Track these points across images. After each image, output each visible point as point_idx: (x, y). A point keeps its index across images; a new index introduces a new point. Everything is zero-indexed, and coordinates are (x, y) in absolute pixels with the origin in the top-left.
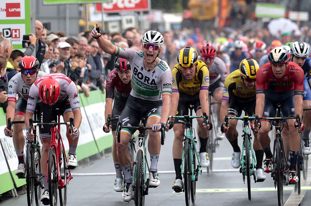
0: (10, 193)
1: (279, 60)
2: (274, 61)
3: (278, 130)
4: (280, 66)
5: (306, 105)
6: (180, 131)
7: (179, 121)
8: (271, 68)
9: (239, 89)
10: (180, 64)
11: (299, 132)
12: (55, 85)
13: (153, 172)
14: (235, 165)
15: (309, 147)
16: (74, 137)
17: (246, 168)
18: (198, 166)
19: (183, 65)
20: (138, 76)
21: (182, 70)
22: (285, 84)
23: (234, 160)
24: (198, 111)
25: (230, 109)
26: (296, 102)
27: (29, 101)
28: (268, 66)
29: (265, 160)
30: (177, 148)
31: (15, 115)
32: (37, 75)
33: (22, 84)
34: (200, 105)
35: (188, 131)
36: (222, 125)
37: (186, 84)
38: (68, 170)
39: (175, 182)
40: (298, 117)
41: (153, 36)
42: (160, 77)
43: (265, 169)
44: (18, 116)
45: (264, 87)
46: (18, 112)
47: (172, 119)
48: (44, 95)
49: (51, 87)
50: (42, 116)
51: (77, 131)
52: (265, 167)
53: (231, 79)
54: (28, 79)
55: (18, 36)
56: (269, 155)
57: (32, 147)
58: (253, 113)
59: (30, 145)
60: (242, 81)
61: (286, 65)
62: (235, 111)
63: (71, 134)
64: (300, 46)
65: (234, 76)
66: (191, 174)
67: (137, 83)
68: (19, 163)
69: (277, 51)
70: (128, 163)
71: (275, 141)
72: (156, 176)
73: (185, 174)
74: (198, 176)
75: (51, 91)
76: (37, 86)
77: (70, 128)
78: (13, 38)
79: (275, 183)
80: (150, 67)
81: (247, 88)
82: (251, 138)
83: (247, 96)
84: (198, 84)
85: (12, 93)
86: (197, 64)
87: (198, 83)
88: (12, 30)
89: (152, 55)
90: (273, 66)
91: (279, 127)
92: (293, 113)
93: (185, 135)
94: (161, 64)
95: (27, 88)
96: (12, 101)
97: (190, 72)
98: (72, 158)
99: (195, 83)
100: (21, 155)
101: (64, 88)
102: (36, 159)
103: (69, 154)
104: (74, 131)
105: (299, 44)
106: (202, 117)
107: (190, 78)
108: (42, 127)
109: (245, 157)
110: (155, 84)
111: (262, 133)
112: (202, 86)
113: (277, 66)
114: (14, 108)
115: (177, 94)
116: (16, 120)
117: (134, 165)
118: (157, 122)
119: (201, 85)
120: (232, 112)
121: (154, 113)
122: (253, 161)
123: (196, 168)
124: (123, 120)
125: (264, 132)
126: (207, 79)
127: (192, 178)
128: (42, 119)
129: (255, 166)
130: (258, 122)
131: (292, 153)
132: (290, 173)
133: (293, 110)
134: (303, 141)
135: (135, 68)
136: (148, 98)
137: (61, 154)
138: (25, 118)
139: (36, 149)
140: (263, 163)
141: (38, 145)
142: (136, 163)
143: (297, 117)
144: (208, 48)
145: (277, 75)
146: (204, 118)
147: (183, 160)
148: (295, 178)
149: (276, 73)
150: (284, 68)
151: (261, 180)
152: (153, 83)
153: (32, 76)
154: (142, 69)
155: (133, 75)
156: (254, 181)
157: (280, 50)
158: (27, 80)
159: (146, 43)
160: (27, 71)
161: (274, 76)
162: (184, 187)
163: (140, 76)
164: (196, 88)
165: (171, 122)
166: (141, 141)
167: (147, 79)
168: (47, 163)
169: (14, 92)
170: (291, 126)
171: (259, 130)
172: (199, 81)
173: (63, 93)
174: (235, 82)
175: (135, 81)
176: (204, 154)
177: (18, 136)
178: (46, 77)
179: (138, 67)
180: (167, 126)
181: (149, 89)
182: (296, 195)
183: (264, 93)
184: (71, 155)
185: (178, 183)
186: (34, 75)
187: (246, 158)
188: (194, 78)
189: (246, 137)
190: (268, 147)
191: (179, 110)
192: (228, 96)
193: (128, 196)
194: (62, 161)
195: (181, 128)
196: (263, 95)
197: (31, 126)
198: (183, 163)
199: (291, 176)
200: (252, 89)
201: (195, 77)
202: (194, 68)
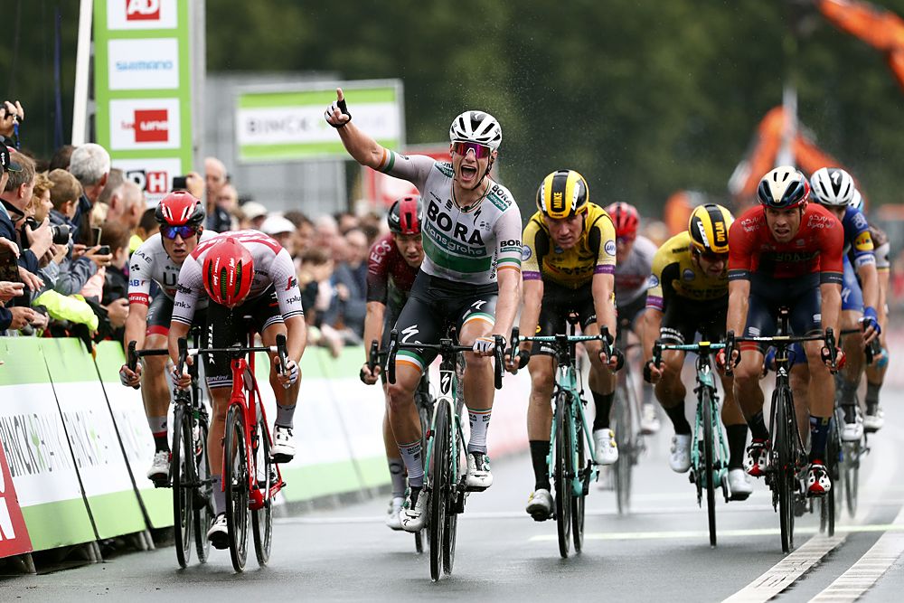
0: (135, 540)
1: (783, 199)
2: (772, 201)
3: (782, 369)
4: (788, 213)
5: (847, 323)
6: (544, 373)
7: (543, 348)
8: (764, 219)
9: (686, 278)
10: (544, 212)
11: (832, 372)
12: (242, 259)
13: (476, 455)
14: (679, 464)
15: (854, 422)
16: (288, 382)
17: (704, 468)
18: (589, 461)
19: (551, 213)
20: (439, 224)
21: (550, 225)
22: (799, 259)
23: (675, 455)
24: (588, 329)
25: (666, 330)
26: (824, 301)
27: (179, 297)
28: (756, 214)
29: (752, 447)
30: (539, 414)
31: (147, 335)
32: (198, 239)
33: (164, 261)
34: (594, 314)
35: (564, 373)
36: (648, 364)
37: (560, 260)
38: (273, 466)
39: (532, 497)
40: (829, 335)
41: (475, 124)
42: (492, 226)
43: (751, 468)
44: (154, 337)
45: (748, 266)
46: (153, 327)
47: (526, 344)
48: (216, 284)
49: (232, 264)
50: (210, 335)
51: (294, 366)
52: (750, 463)
53: (668, 254)
54: (177, 248)
55: (162, 188)
56: (761, 434)
57: (188, 411)
58: (721, 336)
59: (182, 407)
60: (694, 259)
61: (801, 212)
62: (679, 334)
63: (281, 375)
64: (832, 179)
65: (676, 246)
66: (572, 476)
67: (437, 240)
68: (157, 451)
69: (780, 176)
70: (416, 438)
71: (775, 395)
72: (485, 464)
73: (558, 476)
74: (590, 484)
75: (232, 273)
76: (199, 262)
77: (277, 360)
78: (150, 192)
79: (775, 500)
80: (469, 201)
81: (707, 277)
82: (718, 398)
83: (708, 296)
84: (589, 261)
85: (140, 283)
86: (585, 212)
87: (590, 258)
88: (150, 174)
89: (474, 171)
90: (770, 212)
91: (784, 359)
92: (817, 326)
93: (558, 383)
94: (496, 194)
95: (175, 272)
96: (140, 302)
97: (568, 231)
98: (283, 437)
99: (580, 259)
100: (162, 430)
101: (264, 265)
102: (197, 442)
103: (275, 425)
104: (288, 366)
105: (830, 175)
106: (598, 338)
107: (570, 246)
108: (211, 360)
109: (700, 442)
110: (480, 241)
111: (745, 378)
112: (599, 263)
113: (778, 214)
114: (143, 319)
115: (539, 285)
116: (149, 348)
117: (428, 439)
118: (485, 333)
119: (596, 262)
120: (672, 336)
121: (478, 311)
122: (722, 452)
123: (586, 466)
124: (404, 332)
125: (747, 376)
126: (611, 248)
127: (575, 487)
128: (210, 341)
129: (725, 463)
130: (733, 348)
131: (814, 420)
132: (811, 469)
133: (817, 317)
134: (841, 410)
135: (432, 204)
136: (463, 278)
137: (257, 427)
138: (170, 341)
139: (197, 420)
140: (746, 454)
141: (203, 411)
142: (434, 431)
143: (827, 336)
144: (620, 214)
145: (779, 235)
146: (604, 342)
147: (553, 442)
148: (823, 481)
149: (777, 231)
150: (796, 217)
151: (741, 496)
152: (476, 239)
153: (187, 241)
154: (449, 205)
155: (427, 220)
156: (724, 499)
157: (787, 174)
158: (176, 251)
159: (458, 139)
160: (176, 229)
161: (772, 238)
162: (555, 507)
163: (444, 222)
164: (583, 270)
165: (524, 351)
166: (446, 379)
167: (461, 229)
168: (222, 445)
169: (143, 282)
170: (814, 355)
171: (735, 367)
172: (590, 253)
173: (261, 277)
174: (678, 261)
175: (432, 236)
176: (604, 433)
177: (154, 385)
178: (220, 240)
179: (440, 201)
180: (515, 362)
181: (467, 254)
182: (824, 537)
183: (749, 279)
184: (281, 429)
185: (541, 498)
186: (191, 239)
187: (704, 445)
188: (579, 247)
189: (705, 392)
190: (759, 415)
191: (542, 321)
192: (661, 296)
193: (414, 517)
194: (261, 442)
195: (548, 367)
196: (746, 283)
197: (183, 356)
198: (553, 449)
199: (813, 477)
200: (720, 279)
201: (581, 243)
202: (578, 221)
